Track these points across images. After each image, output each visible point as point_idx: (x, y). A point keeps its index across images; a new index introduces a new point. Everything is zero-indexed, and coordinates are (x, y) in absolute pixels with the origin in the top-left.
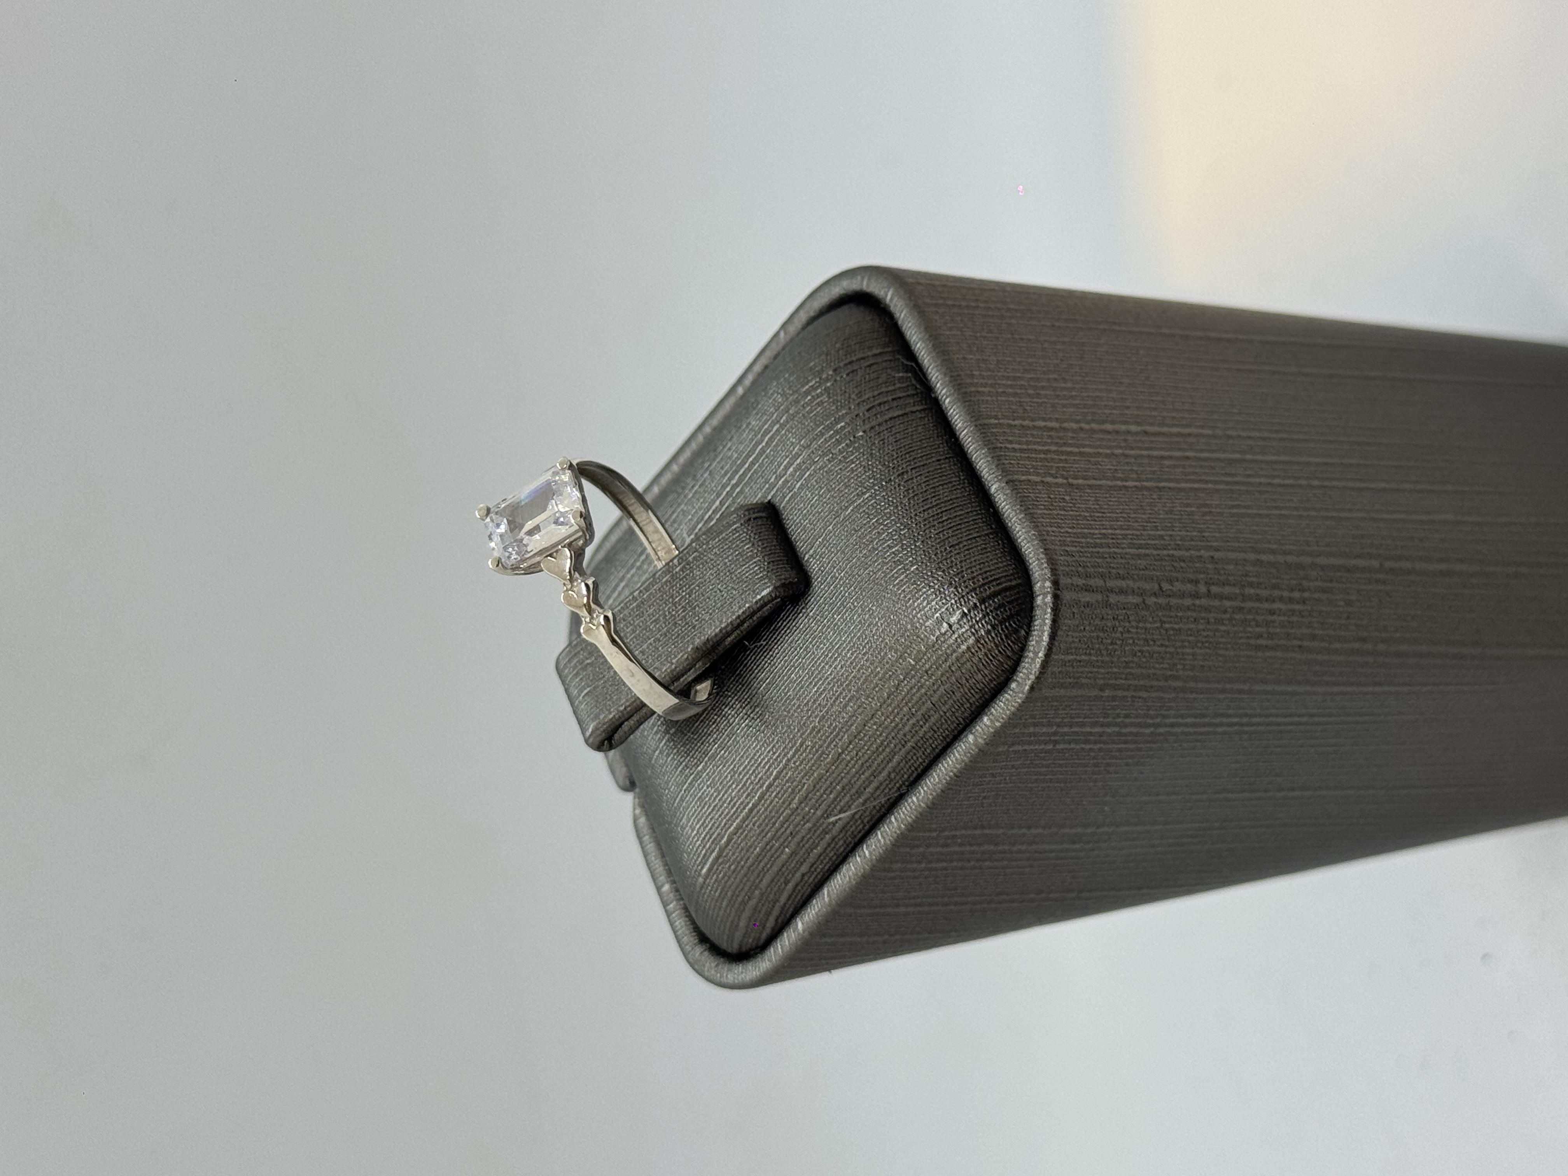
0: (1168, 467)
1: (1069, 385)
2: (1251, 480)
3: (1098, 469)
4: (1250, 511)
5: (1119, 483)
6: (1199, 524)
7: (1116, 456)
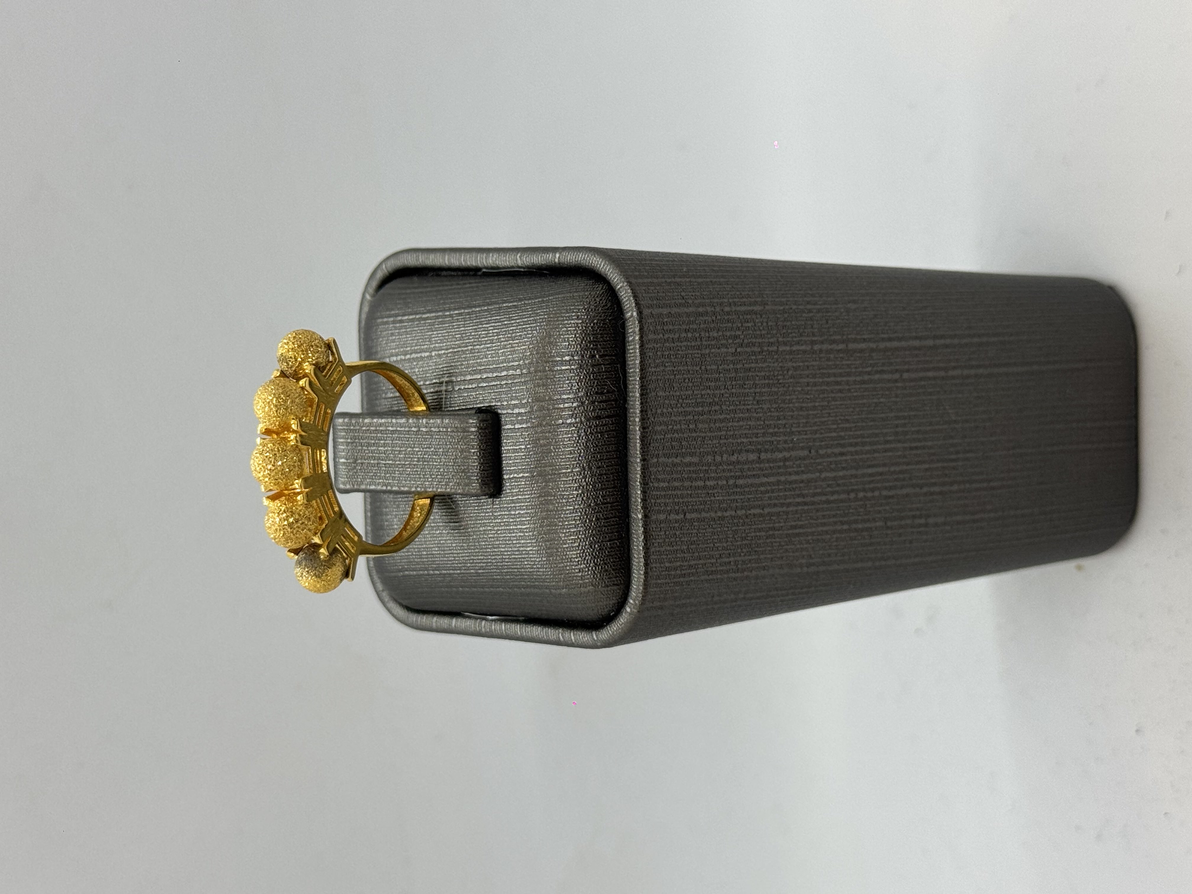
0: (761, 493)
1: (722, 417)
2: (817, 499)
3: (711, 501)
4: (801, 531)
5: (719, 514)
6: (761, 547)
7: (729, 486)
